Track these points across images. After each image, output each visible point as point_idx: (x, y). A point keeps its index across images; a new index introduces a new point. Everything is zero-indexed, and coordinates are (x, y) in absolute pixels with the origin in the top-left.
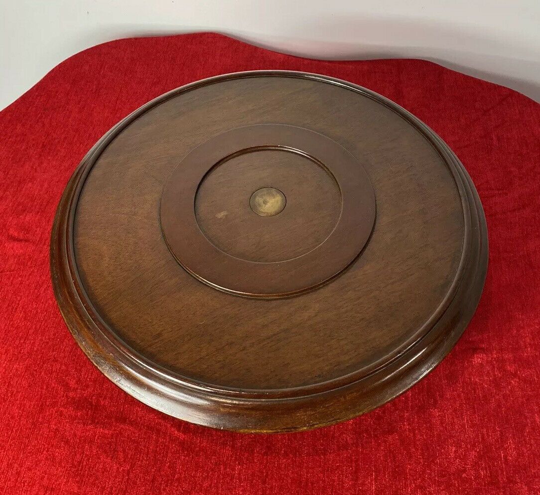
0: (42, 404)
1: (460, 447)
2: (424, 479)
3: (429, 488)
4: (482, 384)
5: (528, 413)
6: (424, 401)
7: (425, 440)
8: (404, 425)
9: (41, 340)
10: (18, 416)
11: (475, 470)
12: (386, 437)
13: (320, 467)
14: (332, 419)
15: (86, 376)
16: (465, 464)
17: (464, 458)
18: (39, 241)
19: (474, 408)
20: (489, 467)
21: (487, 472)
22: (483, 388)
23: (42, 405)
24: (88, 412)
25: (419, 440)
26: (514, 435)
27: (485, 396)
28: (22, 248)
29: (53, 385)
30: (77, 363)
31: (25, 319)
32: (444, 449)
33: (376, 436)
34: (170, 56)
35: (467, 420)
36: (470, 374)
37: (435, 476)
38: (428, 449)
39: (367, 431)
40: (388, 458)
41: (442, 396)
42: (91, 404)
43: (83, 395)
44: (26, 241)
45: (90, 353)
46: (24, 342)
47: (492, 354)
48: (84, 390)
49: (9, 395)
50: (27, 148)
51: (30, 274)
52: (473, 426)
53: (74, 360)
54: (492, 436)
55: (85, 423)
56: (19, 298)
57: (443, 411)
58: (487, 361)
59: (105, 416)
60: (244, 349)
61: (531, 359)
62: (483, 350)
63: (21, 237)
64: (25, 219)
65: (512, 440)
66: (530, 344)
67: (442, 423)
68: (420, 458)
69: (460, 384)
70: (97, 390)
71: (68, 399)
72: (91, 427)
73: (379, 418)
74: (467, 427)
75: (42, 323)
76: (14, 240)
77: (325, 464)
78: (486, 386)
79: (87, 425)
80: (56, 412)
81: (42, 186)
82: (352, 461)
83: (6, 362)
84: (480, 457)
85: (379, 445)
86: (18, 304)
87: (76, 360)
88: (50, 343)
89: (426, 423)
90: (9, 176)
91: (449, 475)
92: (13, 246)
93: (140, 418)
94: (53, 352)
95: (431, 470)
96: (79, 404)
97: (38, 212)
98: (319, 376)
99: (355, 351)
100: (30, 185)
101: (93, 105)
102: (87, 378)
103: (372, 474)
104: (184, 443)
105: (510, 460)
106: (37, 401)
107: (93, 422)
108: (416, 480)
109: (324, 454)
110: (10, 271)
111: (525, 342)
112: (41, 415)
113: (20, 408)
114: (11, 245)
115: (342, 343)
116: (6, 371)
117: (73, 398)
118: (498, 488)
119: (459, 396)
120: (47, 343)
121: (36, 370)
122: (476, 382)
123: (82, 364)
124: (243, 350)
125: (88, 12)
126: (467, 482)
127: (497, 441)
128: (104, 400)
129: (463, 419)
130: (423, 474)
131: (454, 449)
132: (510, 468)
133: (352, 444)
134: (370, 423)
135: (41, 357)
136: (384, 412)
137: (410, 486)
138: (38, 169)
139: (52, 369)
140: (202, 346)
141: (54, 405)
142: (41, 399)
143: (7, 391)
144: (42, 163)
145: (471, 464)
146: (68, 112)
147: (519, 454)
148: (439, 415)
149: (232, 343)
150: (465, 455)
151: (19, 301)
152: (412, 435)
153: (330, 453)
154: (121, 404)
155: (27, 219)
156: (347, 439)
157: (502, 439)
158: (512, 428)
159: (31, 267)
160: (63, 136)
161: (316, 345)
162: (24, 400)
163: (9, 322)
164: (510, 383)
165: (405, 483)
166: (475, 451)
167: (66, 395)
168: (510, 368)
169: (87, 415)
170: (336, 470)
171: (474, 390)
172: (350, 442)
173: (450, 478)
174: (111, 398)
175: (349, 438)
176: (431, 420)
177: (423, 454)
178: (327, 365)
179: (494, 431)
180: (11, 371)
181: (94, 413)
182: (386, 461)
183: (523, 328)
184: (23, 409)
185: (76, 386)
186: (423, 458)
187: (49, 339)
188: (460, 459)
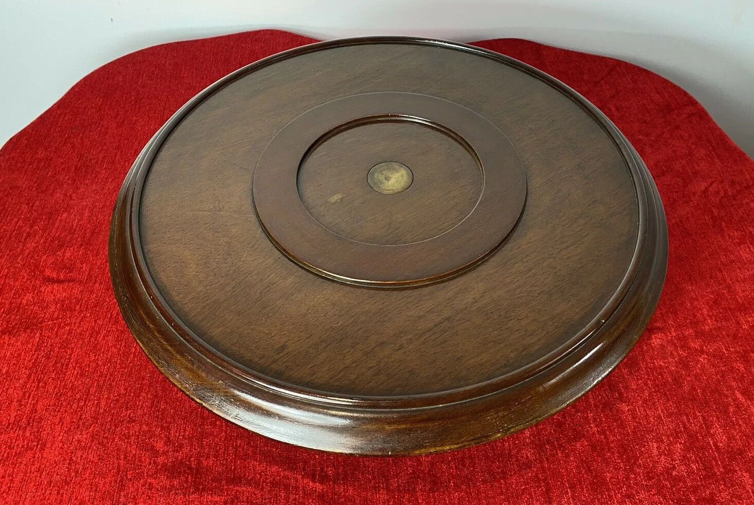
0: (122, 478)
1: (662, 441)
2: (629, 486)
3: (638, 496)
4: (668, 367)
5: (727, 390)
6: (607, 396)
7: (619, 440)
8: (591, 428)
9: (108, 398)
10: (89, 500)
11: (685, 464)
12: (573, 445)
13: (502, 494)
14: (530, 418)
15: (177, 434)
16: (672, 460)
17: (670, 454)
18: (87, 279)
19: (666, 395)
20: (700, 458)
21: (699, 465)
22: (670, 372)
23: (121, 481)
24: (187, 478)
25: (613, 442)
26: (718, 418)
27: (675, 380)
28: (65, 291)
29: (134, 452)
30: (162, 420)
31: (82, 375)
32: (644, 446)
33: (561, 445)
34: (222, 57)
35: (662, 410)
36: (652, 358)
37: (642, 479)
38: (625, 450)
39: (548, 442)
40: (582, 469)
41: (626, 388)
42: (190, 468)
43: (177, 458)
44: (69, 281)
45: (188, 387)
46: (84, 405)
47: (670, 333)
48: (178, 451)
49: (73, 474)
50: (56, 174)
51: (81, 321)
52: (670, 415)
53: (157, 417)
54: (694, 423)
55: (186, 493)
56: (69, 352)
57: (632, 405)
58: (667, 340)
59: (212, 479)
60: (401, 347)
61: (714, 332)
62: (660, 329)
63: (62, 277)
64: (64, 256)
65: (718, 424)
66: (709, 316)
67: (634, 418)
68: (620, 463)
69: (642, 370)
70: (195, 449)
71: (157, 466)
72: (196, 496)
73: (560, 424)
74: (664, 418)
75: (106, 377)
76: (52, 282)
77: (507, 489)
78: (673, 369)
79: (189, 496)
80: (142, 486)
81: (82, 214)
82: (539, 480)
83: (62, 434)
84: (687, 449)
85: (567, 456)
86: (70, 359)
87: (160, 416)
88: (122, 401)
89: (616, 421)
90: (34, 208)
91: (658, 476)
92: (53, 289)
93: (260, 474)
94: (127, 410)
95: (635, 474)
96: (172, 470)
97: (82, 245)
98: (506, 366)
99: (543, 330)
100: (65, 215)
101: (134, 118)
102: (179, 436)
103: (567, 492)
104: (323, 496)
105: (722, 447)
106: (114, 476)
107: (197, 489)
108: (621, 488)
109: (504, 478)
110: (52, 320)
111: (702, 314)
112: (122, 494)
113: (91, 488)
114: (49, 289)
115: (524, 323)
116: (63, 445)
117: (164, 465)
118: (717, 481)
119: (646, 384)
120: (117, 401)
121: (106, 438)
122: (660, 365)
123: (169, 420)
124: (400, 349)
125: (112, 20)
126: (680, 481)
127: (701, 427)
128: (206, 460)
129: (656, 409)
130: (626, 480)
131: (655, 445)
132: (724, 455)
133: (535, 461)
134: (551, 432)
135: (112, 419)
136: (564, 417)
137: (616, 497)
138: (74, 196)
139: (129, 433)
140: (345, 352)
141: (139, 476)
142: (119, 471)
143: (69, 470)
144: (77, 188)
145: (679, 459)
146: (103, 129)
147: (729, 439)
148: (628, 410)
149: (382, 343)
150: (669, 450)
151: (71, 355)
152: (603, 437)
153: (511, 475)
154: (231, 461)
155: (68, 254)
156: (527, 456)
157: (706, 424)
158: (713, 410)
159: (82, 311)
160: (101, 155)
161: (491, 329)
162: (94, 478)
163: (59, 383)
164: (698, 361)
165: (609, 495)
166: (680, 443)
167: (154, 462)
168: (695, 344)
169: (187, 481)
170: (523, 494)
171: (661, 374)
172: (532, 458)
173: (659, 480)
174: (216, 456)
175: (529, 453)
176: (621, 417)
177: (621, 457)
178: (512, 352)
179: (695, 417)
180: (71, 444)
181: (196, 478)
182: (580, 473)
183: (697, 299)
184: (96, 490)
185: (166, 448)
186: (623, 462)
187: (119, 395)
188: (665, 455)
